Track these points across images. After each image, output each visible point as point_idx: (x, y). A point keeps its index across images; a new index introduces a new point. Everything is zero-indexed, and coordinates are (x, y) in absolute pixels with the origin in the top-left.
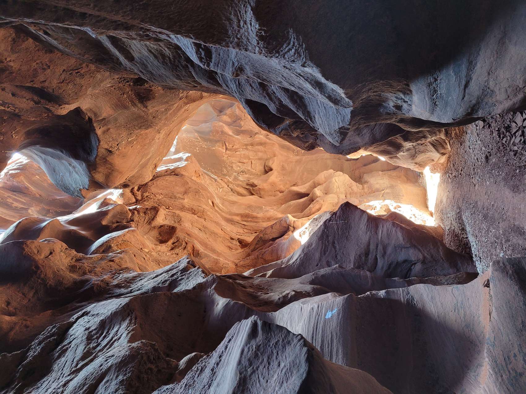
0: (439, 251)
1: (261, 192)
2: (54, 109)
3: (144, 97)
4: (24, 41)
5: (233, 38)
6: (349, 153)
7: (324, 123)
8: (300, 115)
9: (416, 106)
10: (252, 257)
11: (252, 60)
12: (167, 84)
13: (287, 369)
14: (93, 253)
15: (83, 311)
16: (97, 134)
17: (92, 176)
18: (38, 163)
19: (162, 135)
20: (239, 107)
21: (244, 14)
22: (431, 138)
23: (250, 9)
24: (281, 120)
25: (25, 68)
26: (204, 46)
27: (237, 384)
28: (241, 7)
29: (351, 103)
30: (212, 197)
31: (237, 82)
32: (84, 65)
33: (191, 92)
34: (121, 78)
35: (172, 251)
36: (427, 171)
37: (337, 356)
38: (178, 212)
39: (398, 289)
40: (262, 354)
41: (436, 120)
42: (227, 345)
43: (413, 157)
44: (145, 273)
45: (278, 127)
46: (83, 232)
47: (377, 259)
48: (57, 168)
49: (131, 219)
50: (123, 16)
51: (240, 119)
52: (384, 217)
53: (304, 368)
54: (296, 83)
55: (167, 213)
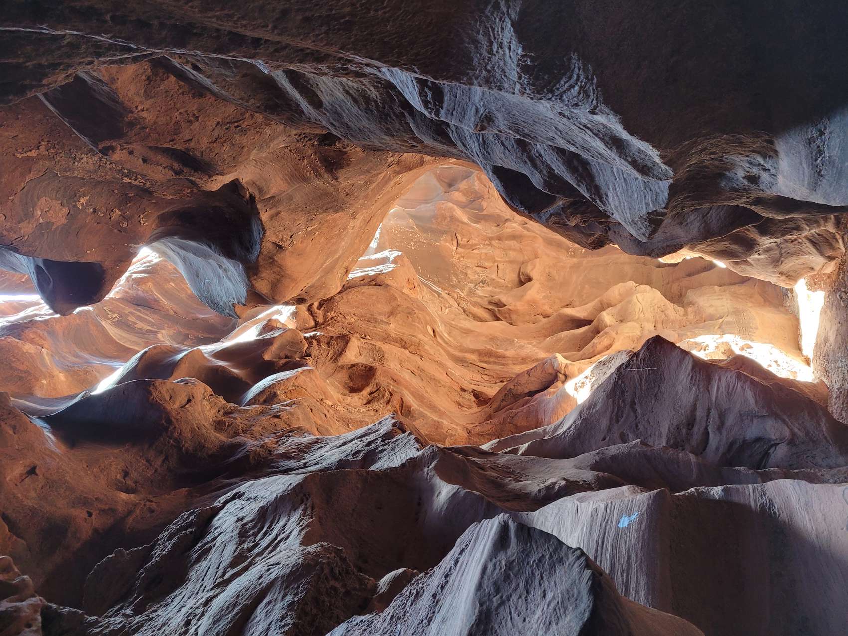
0: (819, 425)
1: (512, 316)
2: (202, 182)
3: (334, 163)
4: (162, 80)
5: (481, 71)
6: (663, 255)
7: (622, 204)
8: (582, 192)
9: (784, 176)
10: (495, 420)
11: (508, 104)
12: (371, 143)
13: (558, 603)
14: (250, 403)
15: (234, 492)
16: (261, 221)
17: (253, 285)
18: (175, 263)
19: (359, 222)
20: (479, 179)
21: (500, 33)
22: (810, 230)
23: (509, 25)
24: (551, 200)
25: (162, 120)
26: (432, 83)
27: (476, 620)
28: (495, 22)
29: (671, 173)
30: (432, 322)
31: (481, 140)
32: (247, 115)
33: (405, 154)
34: (300, 135)
35: (367, 405)
36: (800, 287)
37: (637, 590)
38: (379, 344)
39: (745, 486)
40: (516, 576)
41: (820, 201)
42: (459, 558)
43: (776, 262)
44: (326, 437)
45: (545, 210)
46: (235, 371)
47: (707, 434)
48: (201, 272)
49: (308, 352)
50: (314, 42)
51: (482, 197)
52: (723, 363)
53: (585, 603)
54: (578, 140)
55: (362, 345)
